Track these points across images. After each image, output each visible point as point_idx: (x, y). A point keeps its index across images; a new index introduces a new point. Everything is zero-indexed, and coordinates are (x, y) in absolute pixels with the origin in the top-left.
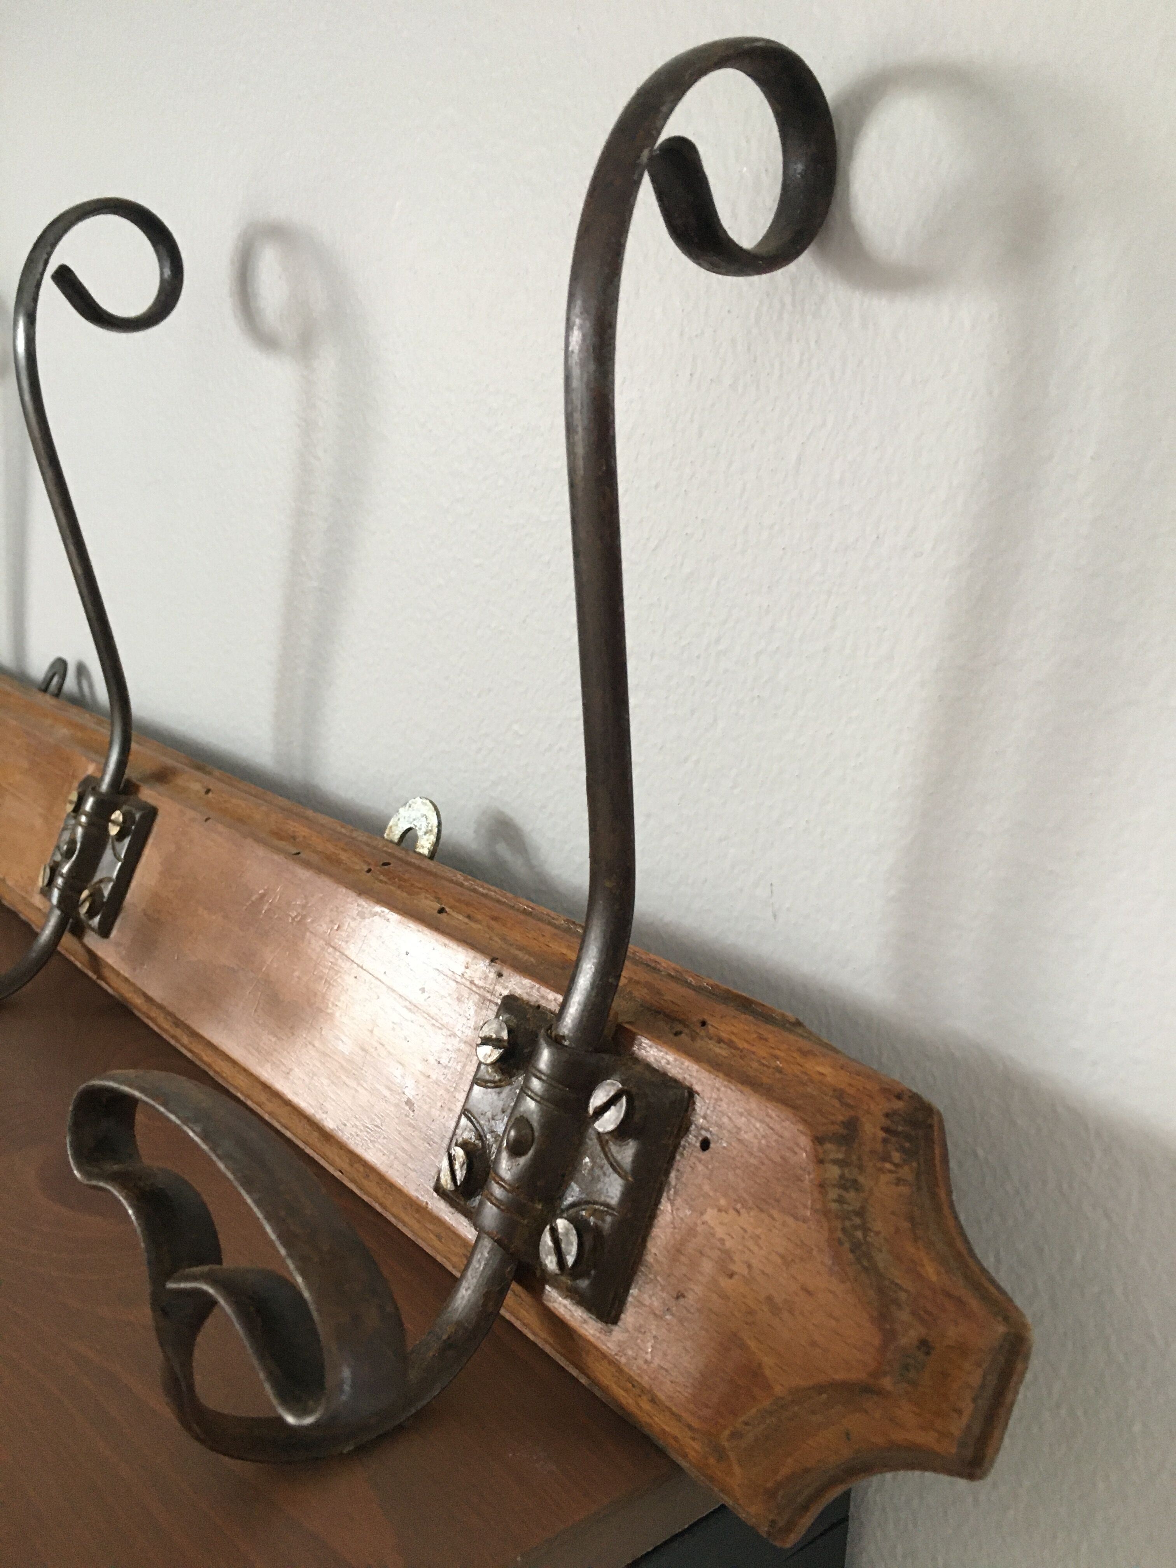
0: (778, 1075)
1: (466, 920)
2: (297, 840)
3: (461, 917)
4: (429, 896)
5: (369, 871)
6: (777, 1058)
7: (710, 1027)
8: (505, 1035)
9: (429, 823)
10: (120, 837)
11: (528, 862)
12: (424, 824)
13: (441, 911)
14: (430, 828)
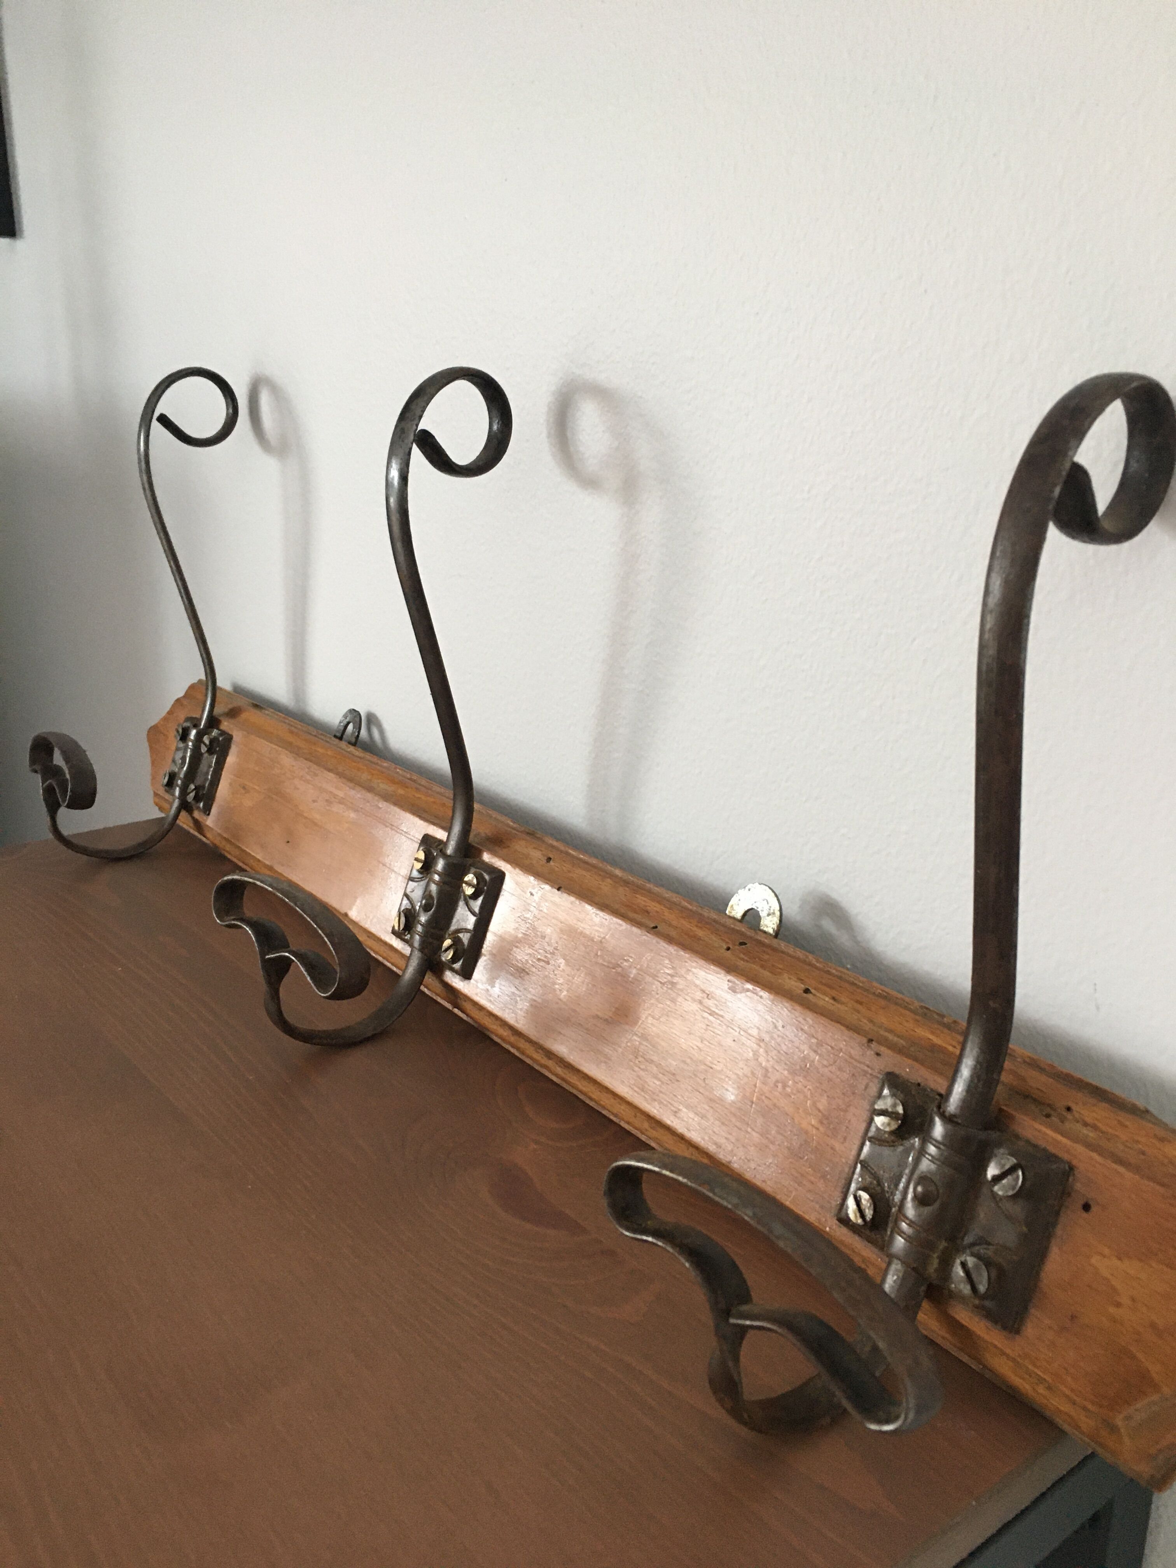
0: (1142, 1157)
1: (832, 1001)
2: (651, 914)
3: (827, 999)
4: (792, 977)
5: (728, 949)
6: (1138, 1142)
7: (1075, 1113)
8: (900, 1109)
9: (770, 907)
10: (474, 896)
11: (854, 938)
12: (766, 907)
13: (807, 991)
14: (772, 911)
